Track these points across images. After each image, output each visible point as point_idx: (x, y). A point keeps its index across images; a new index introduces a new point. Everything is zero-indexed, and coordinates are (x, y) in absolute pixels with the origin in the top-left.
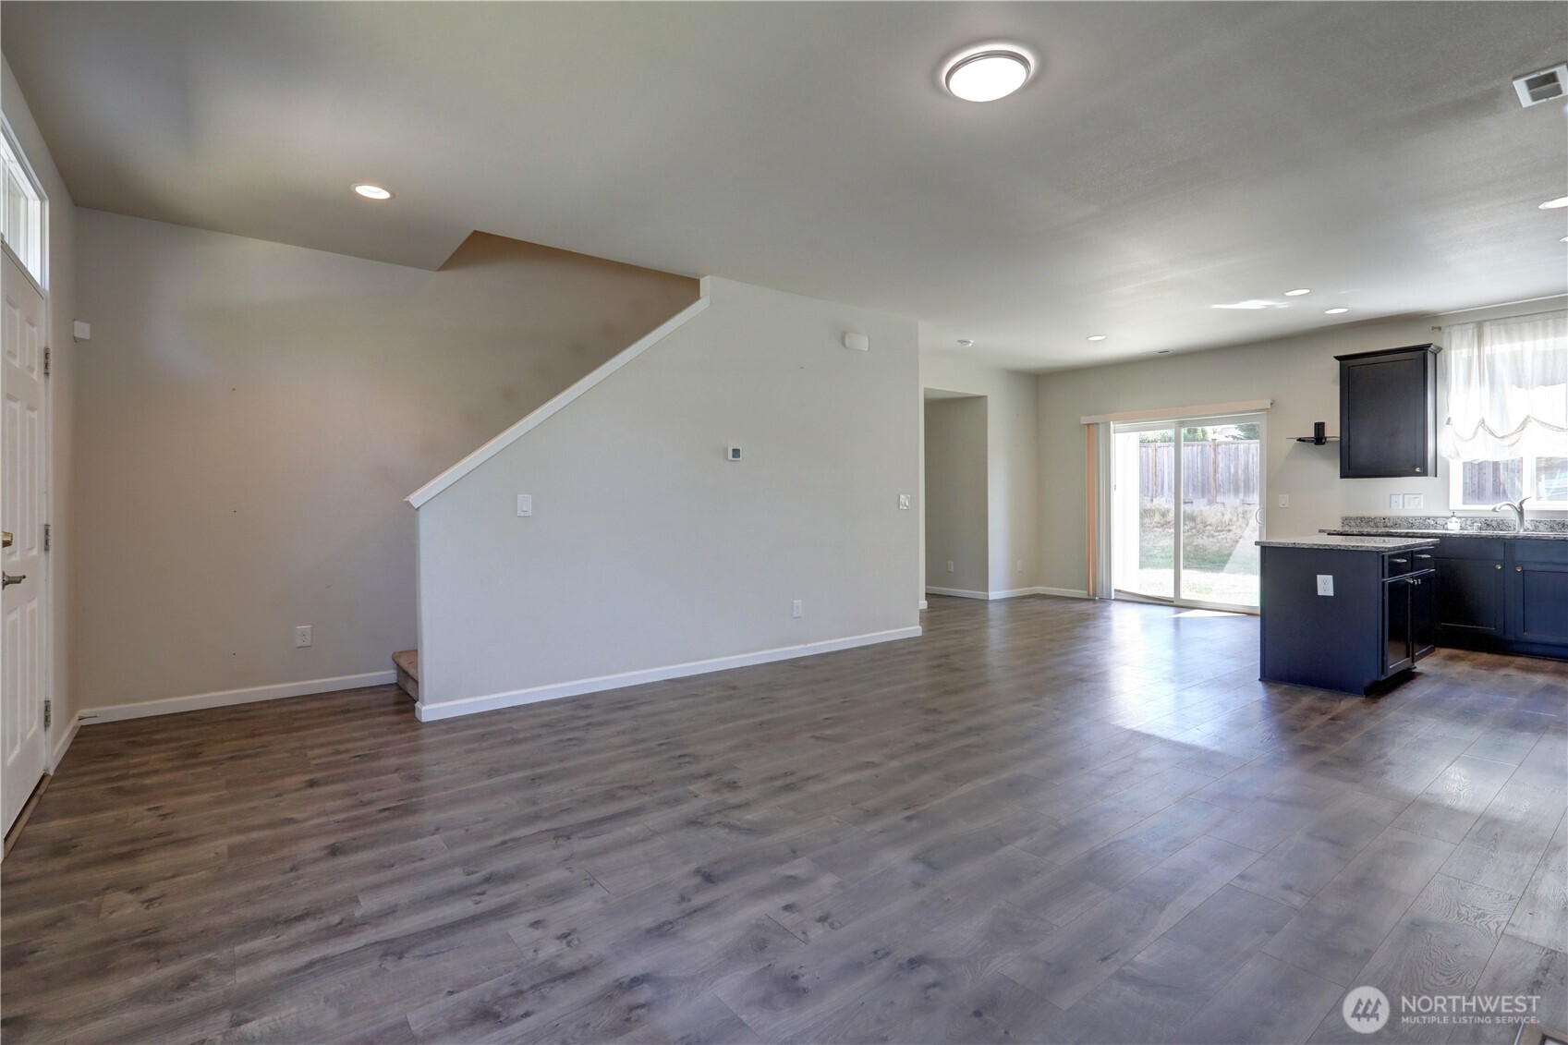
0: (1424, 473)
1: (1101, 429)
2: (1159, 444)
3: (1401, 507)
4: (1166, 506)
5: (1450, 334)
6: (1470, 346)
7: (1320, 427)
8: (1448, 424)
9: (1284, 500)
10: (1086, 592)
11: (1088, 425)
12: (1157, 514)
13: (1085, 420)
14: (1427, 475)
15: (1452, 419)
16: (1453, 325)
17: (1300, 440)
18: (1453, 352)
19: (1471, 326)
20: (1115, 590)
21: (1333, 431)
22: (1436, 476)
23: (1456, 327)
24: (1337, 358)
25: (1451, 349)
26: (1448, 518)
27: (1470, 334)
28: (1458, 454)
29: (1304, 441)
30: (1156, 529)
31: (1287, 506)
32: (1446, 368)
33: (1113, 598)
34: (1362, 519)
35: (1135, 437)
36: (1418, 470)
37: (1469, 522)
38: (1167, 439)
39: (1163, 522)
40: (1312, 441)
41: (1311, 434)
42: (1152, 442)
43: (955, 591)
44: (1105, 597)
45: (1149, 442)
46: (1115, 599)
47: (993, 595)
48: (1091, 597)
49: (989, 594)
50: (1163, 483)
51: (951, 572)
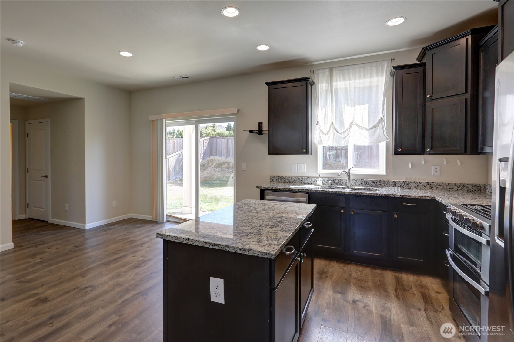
0: (307, 153)
1: (159, 122)
2: (229, 138)
3: (296, 171)
4: (230, 161)
5: (318, 74)
6: (327, 82)
7: (260, 125)
8: (317, 125)
9: (244, 166)
10: (152, 217)
11: (153, 120)
12: (226, 164)
13: (151, 117)
14: (308, 154)
15: (319, 122)
16: (319, 69)
17: (250, 131)
18: (319, 85)
19: (327, 70)
20: (167, 215)
21: (265, 127)
22: (312, 154)
23: (321, 71)
24: (267, 84)
25: (318, 84)
26: (317, 177)
27: (327, 75)
28: (322, 142)
29: (252, 132)
30: (225, 170)
31: (245, 169)
32: (316, 93)
33: (165, 220)
34: (279, 177)
35: (189, 130)
36: (304, 150)
37: (326, 180)
38: (232, 136)
39: (228, 167)
40: (257, 133)
41: (256, 128)
42: (227, 137)
43: (69, 223)
44: (161, 221)
45: (225, 137)
46: (167, 221)
47: (89, 226)
48: (155, 220)
49: (86, 225)
50: (230, 152)
51: (67, 211)
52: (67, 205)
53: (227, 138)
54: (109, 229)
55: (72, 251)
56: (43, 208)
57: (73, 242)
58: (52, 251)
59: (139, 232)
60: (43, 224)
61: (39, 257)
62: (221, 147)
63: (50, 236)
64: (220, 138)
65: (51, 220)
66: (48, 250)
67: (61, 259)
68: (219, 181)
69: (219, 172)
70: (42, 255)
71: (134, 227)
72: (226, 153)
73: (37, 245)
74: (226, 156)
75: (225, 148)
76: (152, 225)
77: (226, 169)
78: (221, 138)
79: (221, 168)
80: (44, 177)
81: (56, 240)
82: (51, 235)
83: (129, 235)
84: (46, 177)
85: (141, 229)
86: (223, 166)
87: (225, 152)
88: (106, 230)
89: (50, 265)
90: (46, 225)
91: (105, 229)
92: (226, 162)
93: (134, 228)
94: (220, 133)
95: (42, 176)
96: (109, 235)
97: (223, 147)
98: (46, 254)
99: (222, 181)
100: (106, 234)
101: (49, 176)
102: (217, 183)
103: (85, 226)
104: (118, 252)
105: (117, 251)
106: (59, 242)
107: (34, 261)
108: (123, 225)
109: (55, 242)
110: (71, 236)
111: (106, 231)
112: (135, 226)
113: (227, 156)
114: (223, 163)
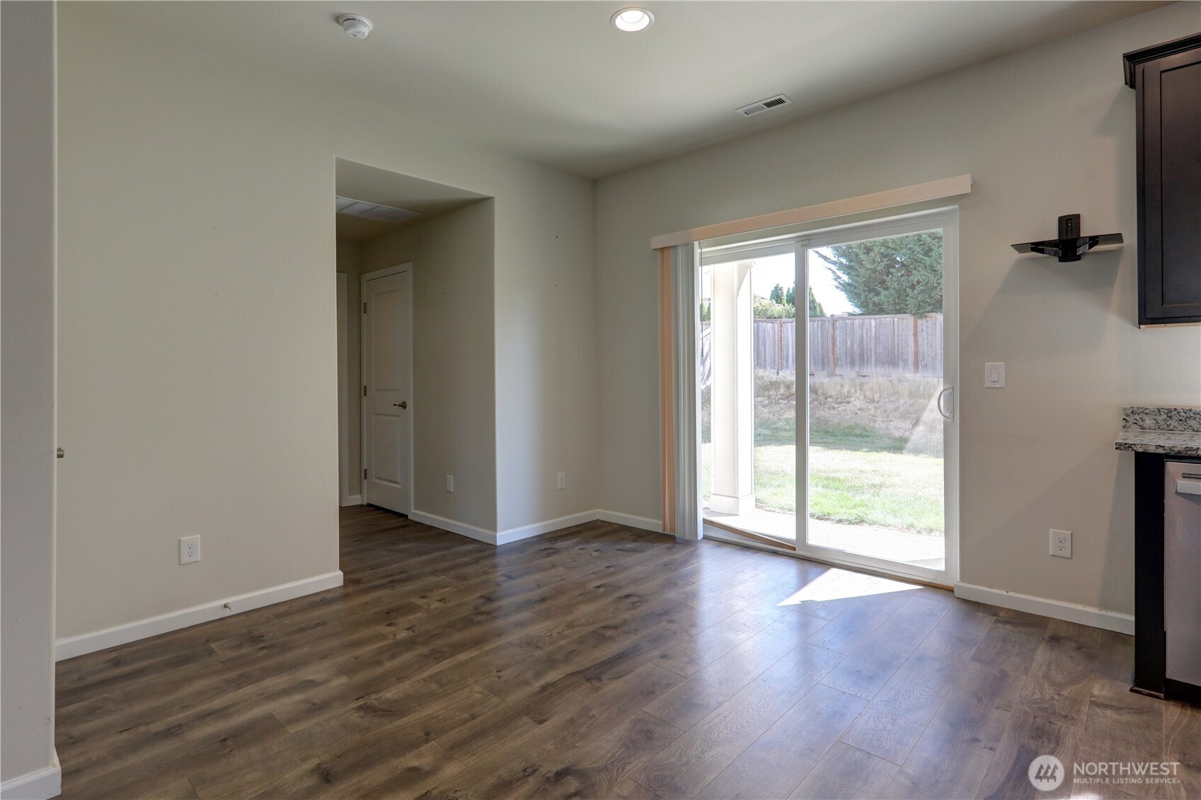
1: (681, 254)
2: (784, 319)
7: (1068, 224)
9: (994, 372)
10: (661, 522)
11: (662, 249)
13: (658, 242)
29: (1042, 251)
30: (781, 401)
33: (700, 536)
39: (787, 394)
42: (778, 317)
43: (454, 525)
44: (687, 537)
45: (775, 318)
46: (706, 538)
47: (505, 535)
48: (668, 532)
49: (498, 535)
50: (788, 357)
51: (451, 492)
52: (450, 477)
53: (778, 320)
54: (556, 551)
55: (482, 613)
56: (397, 483)
57: (475, 581)
58: (432, 607)
59: (640, 568)
60: (396, 522)
61: (404, 621)
62: (765, 344)
63: (419, 559)
64: (760, 321)
65: (416, 514)
66: (419, 602)
67: (457, 637)
68: (768, 429)
69: (763, 406)
70: (411, 617)
71: (618, 550)
72: (777, 360)
73: (393, 581)
74: (777, 368)
75: (774, 345)
76: (665, 546)
77: (782, 399)
78: (764, 322)
79: (769, 397)
80: (399, 406)
81: (435, 573)
82: (420, 554)
83: (612, 574)
84: (403, 406)
85: (639, 556)
86: (772, 392)
87: (774, 356)
88: (548, 553)
89: (436, 656)
90: (403, 527)
91: (545, 549)
92: (779, 380)
93: (619, 552)
94: (760, 308)
95: (395, 405)
96: (561, 570)
97: (768, 344)
98: (419, 614)
99: (777, 429)
100: (554, 566)
101: (410, 405)
102: (765, 436)
103: (496, 537)
104: (609, 633)
105: (605, 628)
106: (443, 577)
107: (394, 635)
108: (588, 542)
109: (434, 579)
110: (466, 564)
111: (548, 555)
112: (621, 547)
113: (780, 367)
114: (771, 383)
